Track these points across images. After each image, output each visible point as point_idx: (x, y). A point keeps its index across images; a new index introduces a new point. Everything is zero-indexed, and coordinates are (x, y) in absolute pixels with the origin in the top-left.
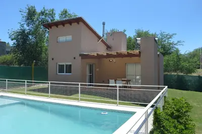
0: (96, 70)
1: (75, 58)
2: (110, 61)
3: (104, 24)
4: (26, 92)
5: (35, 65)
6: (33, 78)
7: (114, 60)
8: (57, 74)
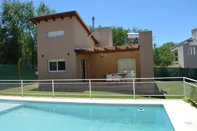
0: (88, 66)
1: (69, 54)
2: (101, 56)
3: (93, 19)
4: (22, 93)
5: (20, 64)
6: (20, 78)
7: (106, 55)
8: (48, 72)
